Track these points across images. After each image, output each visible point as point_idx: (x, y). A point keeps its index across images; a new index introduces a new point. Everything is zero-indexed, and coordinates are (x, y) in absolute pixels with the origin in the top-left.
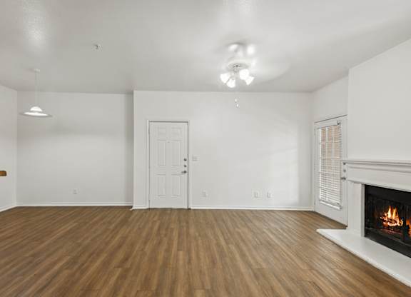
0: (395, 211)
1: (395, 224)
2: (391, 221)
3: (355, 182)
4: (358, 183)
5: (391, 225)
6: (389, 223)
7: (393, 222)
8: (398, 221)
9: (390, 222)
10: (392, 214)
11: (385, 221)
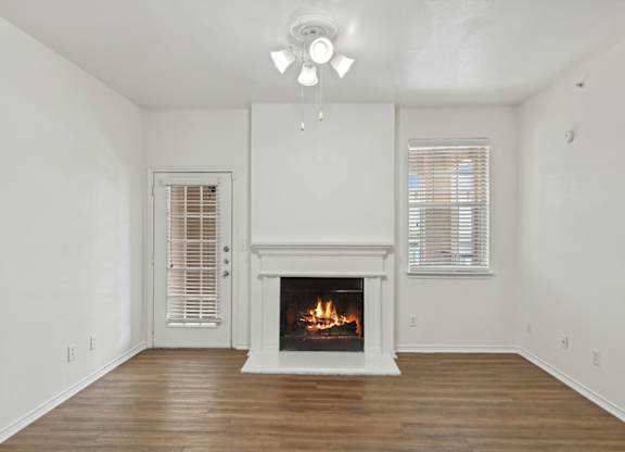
0: (329, 305)
1: (332, 325)
2: (323, 321)
3: (269, 276)
4: (274, 276)
5: (323, 327)
6: (319, 326)
7: (328, 322)
8: (336, 319)
9: (321, 324)
10: (324, 309)
11: (310, 324)
